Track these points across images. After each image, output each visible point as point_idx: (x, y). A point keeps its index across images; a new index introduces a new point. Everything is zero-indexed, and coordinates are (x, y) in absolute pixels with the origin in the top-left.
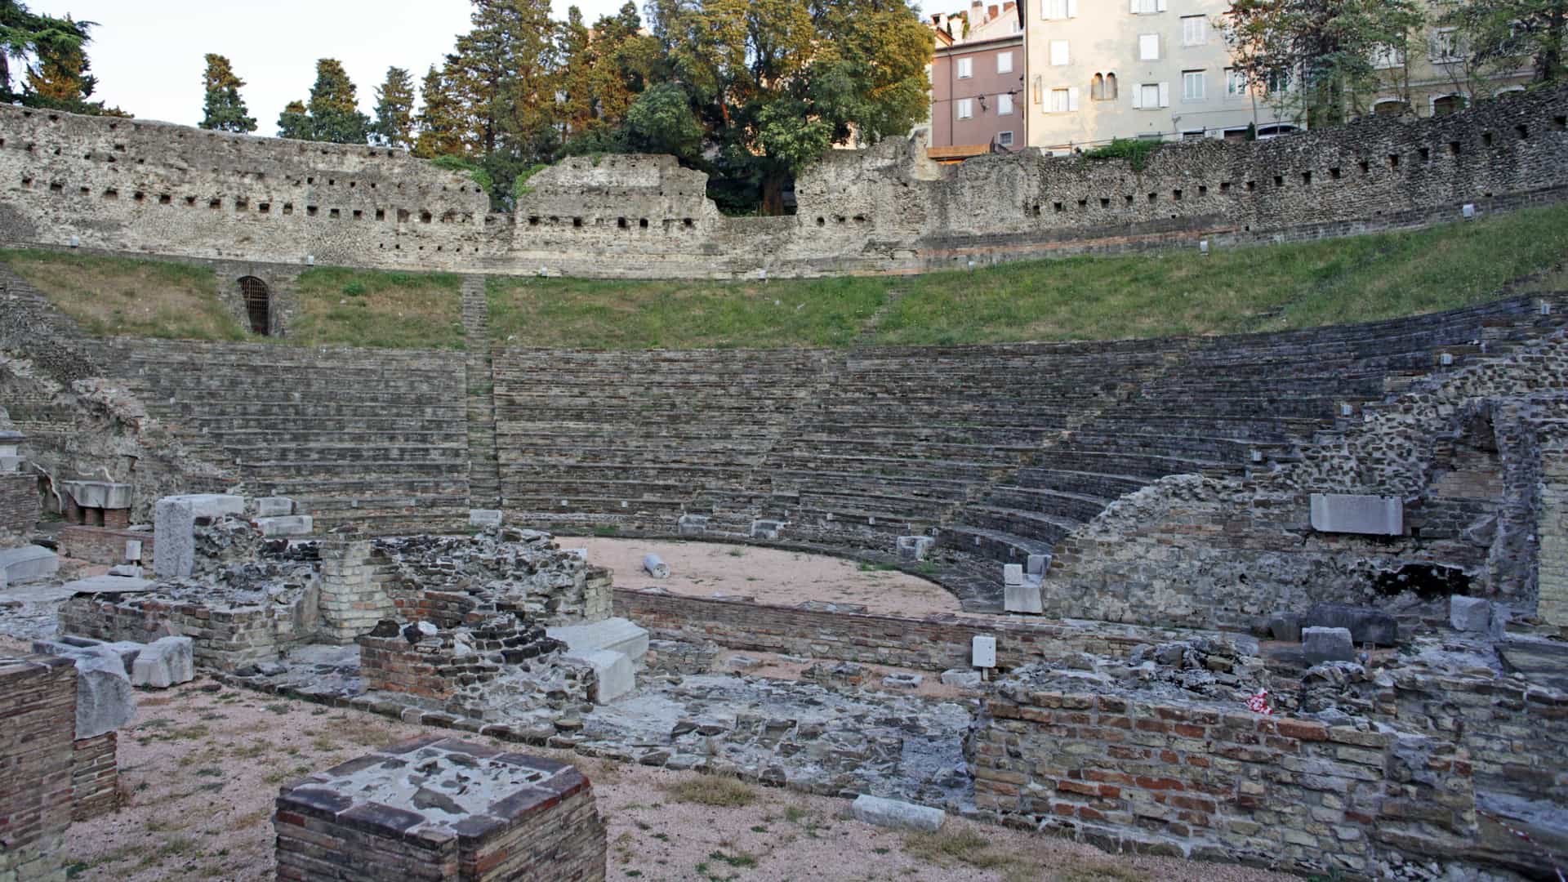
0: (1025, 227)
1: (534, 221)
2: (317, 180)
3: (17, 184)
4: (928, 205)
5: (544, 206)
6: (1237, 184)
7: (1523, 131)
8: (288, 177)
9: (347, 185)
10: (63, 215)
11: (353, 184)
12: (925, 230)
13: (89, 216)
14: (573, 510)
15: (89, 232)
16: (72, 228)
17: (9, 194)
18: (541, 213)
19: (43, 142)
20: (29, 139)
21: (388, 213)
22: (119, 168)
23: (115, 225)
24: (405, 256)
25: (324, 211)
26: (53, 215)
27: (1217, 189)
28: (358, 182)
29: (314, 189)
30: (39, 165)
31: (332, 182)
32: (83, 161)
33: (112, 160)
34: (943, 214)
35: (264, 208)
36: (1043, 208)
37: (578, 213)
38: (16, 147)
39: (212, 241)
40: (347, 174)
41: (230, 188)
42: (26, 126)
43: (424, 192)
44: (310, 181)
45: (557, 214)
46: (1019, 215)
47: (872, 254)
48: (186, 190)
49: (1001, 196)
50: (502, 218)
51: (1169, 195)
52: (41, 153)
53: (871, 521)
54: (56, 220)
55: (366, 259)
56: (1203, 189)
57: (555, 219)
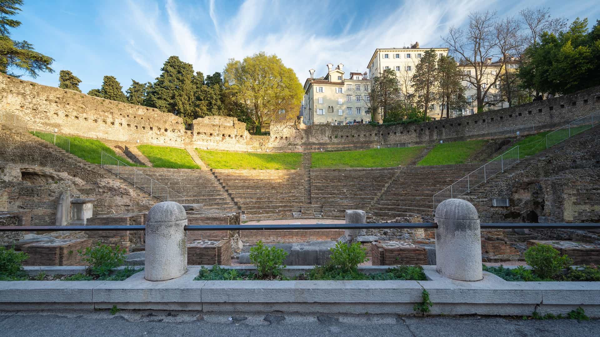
0: (328, 141)
1: (198, 133)
2: (130, 116)
3: (18, 107)
4: (304, 135)
5: (202, 129)
6: (379, 134)
7: (444, 126)
8: (121, 114)
9: (140, 118)
10: (38, 120)
11: (142, 118)
12: (303, 141)
13: (48, 122)
14: (263, 213)
15: (48, 127)
16: (41, 125)
17: (15, 111)
18: (201, 131)
19: (28, 93)
20: (23, 91)
21: (154, 128)
22: (59, 105)
23: (58, 126)
24: (160, 141)
25: (133, 126)
26: (33, 120)
27: (374, 135)
28: (144, 118)
29: (129, 119)
30: (27, 101)
31: (135, 117)
32: (45, 102)
33: (56, 102)
34: (308, 138)
35: (113, 123)
36: (332, 137)
37: (211, 132)
38: (18, 94)
39: (95, 133)
40: (140, 115)
41: (100, 116)
42: (21, 86)
43: (165, 122)
44: (128, 116)
45: (206, 132)
46: (327, 138)
47: (290, 147)
48: (85, 115)
49: (322, 134)
50: (189, 132)
51: (363, 136)
52: (28, 97)
53: (336, 211)
54: (35, 122)
55: (147, 142)
56: (371, 135)
57: (205, 133)
